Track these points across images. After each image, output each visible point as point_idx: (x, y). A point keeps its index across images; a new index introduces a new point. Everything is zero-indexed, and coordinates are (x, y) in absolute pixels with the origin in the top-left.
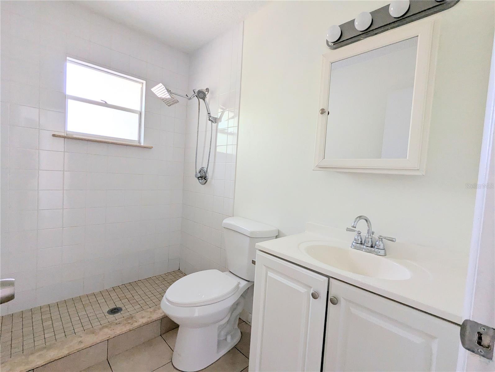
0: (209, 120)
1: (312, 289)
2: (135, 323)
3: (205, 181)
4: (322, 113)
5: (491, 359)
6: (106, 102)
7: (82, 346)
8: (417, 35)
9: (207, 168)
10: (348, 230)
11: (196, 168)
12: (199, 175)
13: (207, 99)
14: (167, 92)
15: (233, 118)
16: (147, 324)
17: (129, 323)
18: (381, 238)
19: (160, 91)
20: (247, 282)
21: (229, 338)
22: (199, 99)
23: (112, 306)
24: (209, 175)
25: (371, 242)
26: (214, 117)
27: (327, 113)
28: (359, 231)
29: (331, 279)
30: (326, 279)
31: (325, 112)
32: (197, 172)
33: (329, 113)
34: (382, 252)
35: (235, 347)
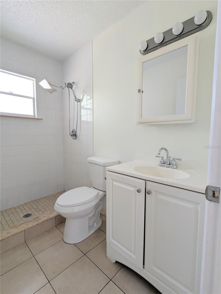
0: (76, 100)
1: (137, 188)
2: (40, 220)
3: (76, 137)
4: (139, 92)
5: (219, 202)
6: (12, 93)
7: (9, 235)
8: (187, 45)
9: (77, 129)
10: (157, 156)
11: (70, 130)
12: (72, 134)
13: (73, 88)
14: (49, 85)
15: (90, 99)
16: (47, 220)
17: (36, 221)
18: (174, 159)
19: (45, 84)
20: (103, 192)
21: (95, 224)
22: (69, 88)
23: (26, 213)
24: (78, 134)
25: (169, 162)
26: (78, 99)
27: (142, 92)
28: (162, 157)
29: (147, 181)
30: (144, 181)
31: (141, 91)
32: (71, 132)
33: (143, 92)
34: (175, 167)
35: (99, 229)
